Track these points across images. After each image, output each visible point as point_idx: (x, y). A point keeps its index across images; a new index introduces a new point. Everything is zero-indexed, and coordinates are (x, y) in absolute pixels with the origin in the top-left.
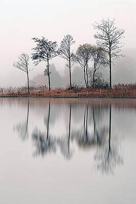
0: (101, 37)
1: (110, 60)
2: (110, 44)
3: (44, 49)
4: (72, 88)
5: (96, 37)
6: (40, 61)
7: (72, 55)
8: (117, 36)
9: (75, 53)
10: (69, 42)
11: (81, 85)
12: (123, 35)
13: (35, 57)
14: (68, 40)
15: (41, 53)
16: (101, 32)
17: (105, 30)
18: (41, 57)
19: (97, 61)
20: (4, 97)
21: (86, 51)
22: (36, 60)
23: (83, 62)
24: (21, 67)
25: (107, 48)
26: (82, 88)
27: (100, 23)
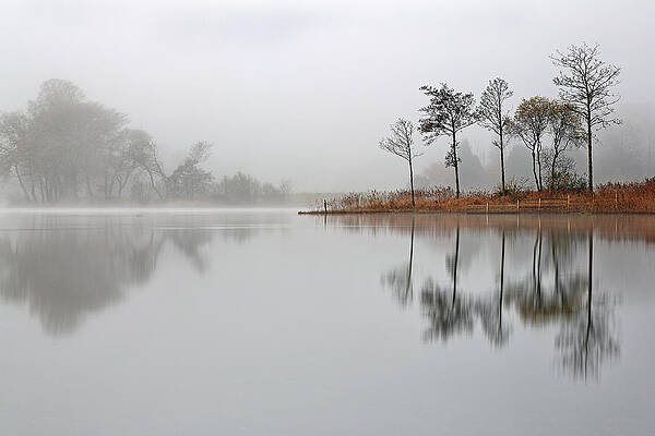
0: (569, 82)
1: (589, 131)
2: (590, 96)
3: (446, 109)
4: (506, 192)
5: (557, 82)
6: (437, 135)
7: (507, 121)
8: (604, 79)
9: (512, 117)
10: (499, 94)
11: (527, 185)
12: (617, 78)
13: (427, 127)
14: (498, 88)
15: (440, 118)
16: (568, 73)
17: (577, 67)
18: (438, 126)
19: (559, 133)
20: (361, 213)
21: (535, 113)
22: (429, 134)
23: (530, 136)
24: (397, 149)
25: (581, 106)
26: (528, 192)
27: (566, 53)
